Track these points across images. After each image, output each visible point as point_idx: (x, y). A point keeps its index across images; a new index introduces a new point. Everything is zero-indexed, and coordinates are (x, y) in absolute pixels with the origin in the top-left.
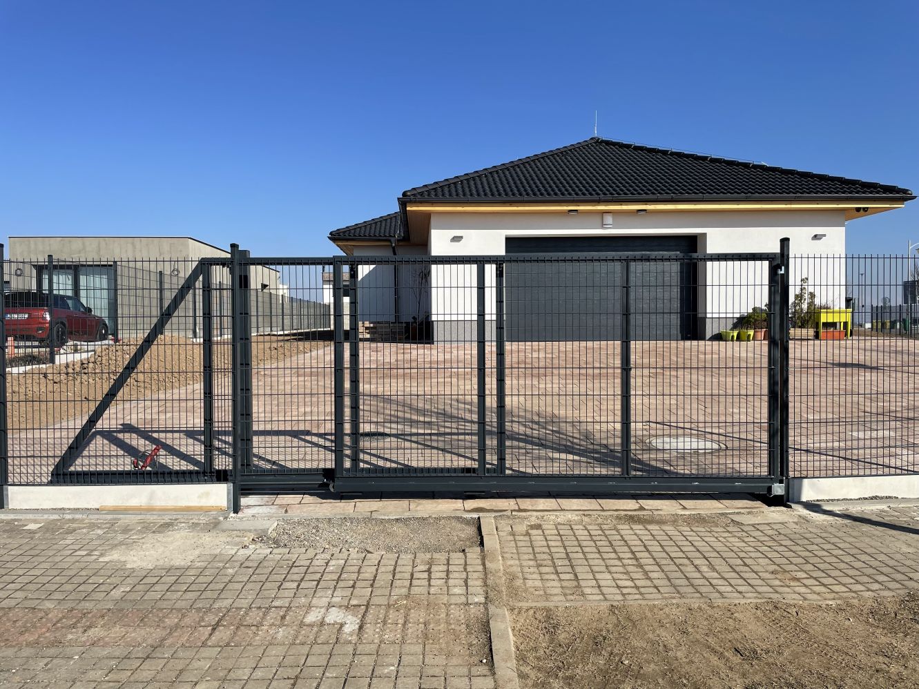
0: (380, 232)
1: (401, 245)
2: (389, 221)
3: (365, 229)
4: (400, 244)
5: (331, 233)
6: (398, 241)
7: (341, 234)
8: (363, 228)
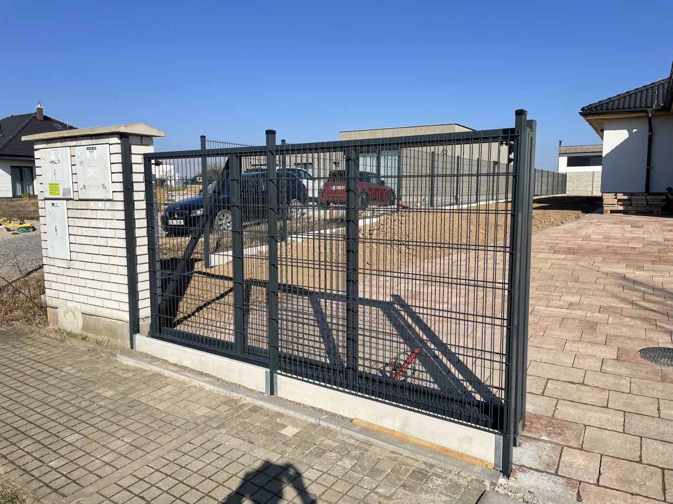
0: (635, 104)
1: (658, 116)
2: (645, 92)
3: (619, 102)
4: (658, 114)
5: (582, 109)
6: (655, 111)
7: (593, 109)
8: (617, 102)
